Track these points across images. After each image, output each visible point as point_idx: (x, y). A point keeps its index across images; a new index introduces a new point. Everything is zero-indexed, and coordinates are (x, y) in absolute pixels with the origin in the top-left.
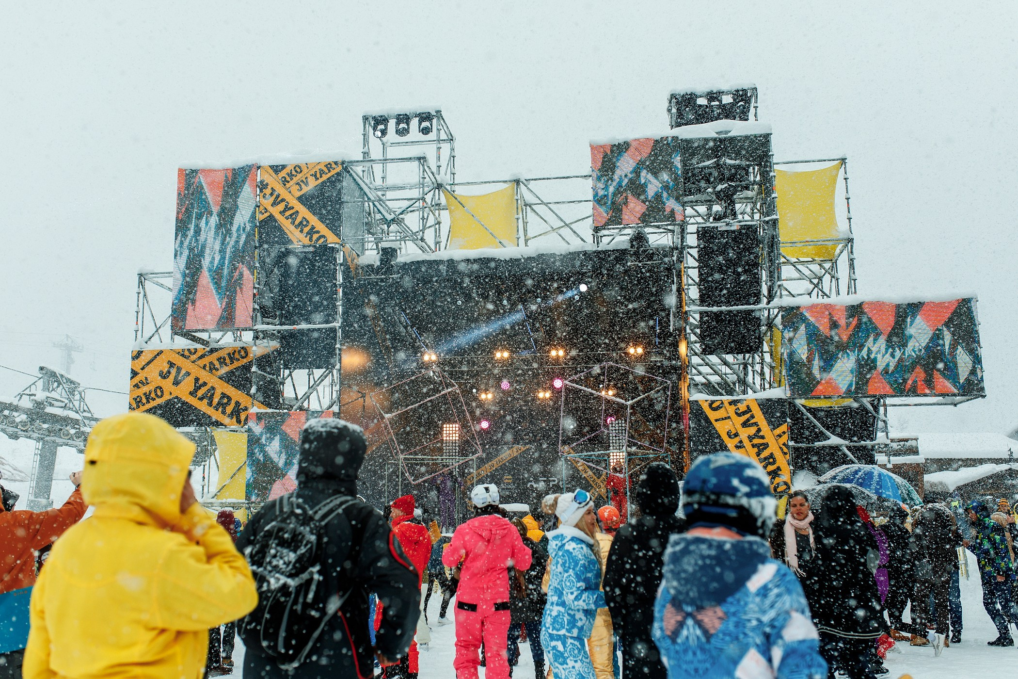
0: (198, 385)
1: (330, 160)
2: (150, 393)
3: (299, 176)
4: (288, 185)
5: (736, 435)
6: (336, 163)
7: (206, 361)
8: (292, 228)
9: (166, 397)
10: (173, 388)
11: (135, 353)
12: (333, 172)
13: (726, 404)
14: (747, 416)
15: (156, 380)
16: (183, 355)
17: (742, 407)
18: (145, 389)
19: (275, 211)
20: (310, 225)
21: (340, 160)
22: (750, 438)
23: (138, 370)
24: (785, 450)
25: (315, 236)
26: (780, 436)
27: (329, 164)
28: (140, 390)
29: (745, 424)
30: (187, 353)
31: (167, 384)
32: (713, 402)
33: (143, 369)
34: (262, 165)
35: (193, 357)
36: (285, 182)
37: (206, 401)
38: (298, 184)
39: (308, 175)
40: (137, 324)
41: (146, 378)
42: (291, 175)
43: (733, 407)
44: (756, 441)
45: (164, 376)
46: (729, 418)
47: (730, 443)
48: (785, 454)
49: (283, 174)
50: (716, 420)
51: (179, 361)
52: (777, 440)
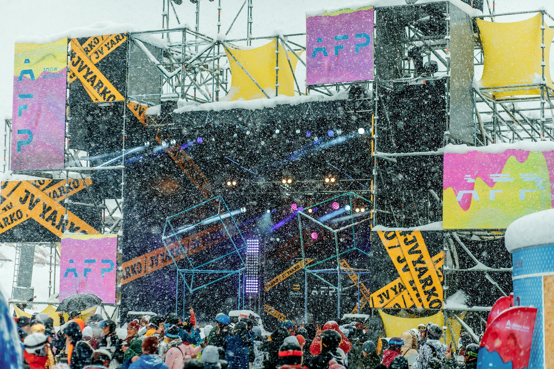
0: (46, 209)
1: (118, 33)
2: (14, 214)
3: (97, 46)
4: (89, 54)
5: (404, 260)
6: (122, 35)
7: (51, 190)
8: (91, 88)
9: (24, 218)
10: (28, 212)
11: (3, 184)
12: (121, 43)
13: (398, 235)
14: (414, 244)
15: (17, 205)
16: (35, 185)
17: (410, 238)
18: (10, 212)
19: (80, 76)
20: (104, 86)
21: (125, 32)
22: (414, 263)
23: (5, 196)
24: (440, 274)
25: (107, 95)
26: (437, 262)
27: (118, 36)
28: (6, 213)
29: (410, 252)
30: (38, 184)
31: (25, 208)
32: (389, 232)
33: (8, 196)
34: (71, 38)
35: (42, 187)
36: (87, 51)
37: (51, 222)
38: (96, 53)
39: (103, 46)
40: (5, 160)
41: (11, 203)
42: (90, 46)
43: (403, 238)
44: (419, 266)
45: (23, 201)
46: (399, 246)
47: (399, 267)
48: (440, 276)
49: (86, 45)
50: (389, 248)
51: (33, 190)
52: (434, 265)
